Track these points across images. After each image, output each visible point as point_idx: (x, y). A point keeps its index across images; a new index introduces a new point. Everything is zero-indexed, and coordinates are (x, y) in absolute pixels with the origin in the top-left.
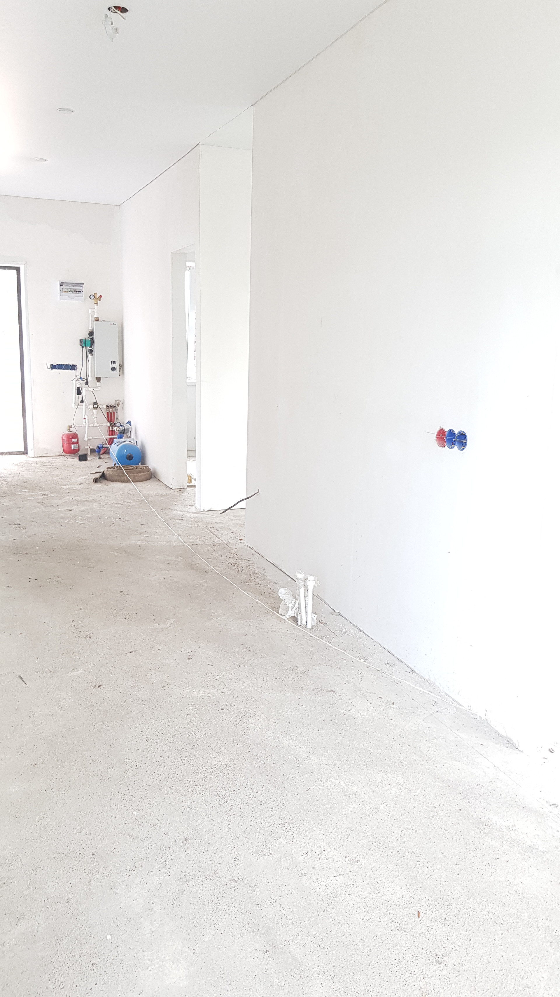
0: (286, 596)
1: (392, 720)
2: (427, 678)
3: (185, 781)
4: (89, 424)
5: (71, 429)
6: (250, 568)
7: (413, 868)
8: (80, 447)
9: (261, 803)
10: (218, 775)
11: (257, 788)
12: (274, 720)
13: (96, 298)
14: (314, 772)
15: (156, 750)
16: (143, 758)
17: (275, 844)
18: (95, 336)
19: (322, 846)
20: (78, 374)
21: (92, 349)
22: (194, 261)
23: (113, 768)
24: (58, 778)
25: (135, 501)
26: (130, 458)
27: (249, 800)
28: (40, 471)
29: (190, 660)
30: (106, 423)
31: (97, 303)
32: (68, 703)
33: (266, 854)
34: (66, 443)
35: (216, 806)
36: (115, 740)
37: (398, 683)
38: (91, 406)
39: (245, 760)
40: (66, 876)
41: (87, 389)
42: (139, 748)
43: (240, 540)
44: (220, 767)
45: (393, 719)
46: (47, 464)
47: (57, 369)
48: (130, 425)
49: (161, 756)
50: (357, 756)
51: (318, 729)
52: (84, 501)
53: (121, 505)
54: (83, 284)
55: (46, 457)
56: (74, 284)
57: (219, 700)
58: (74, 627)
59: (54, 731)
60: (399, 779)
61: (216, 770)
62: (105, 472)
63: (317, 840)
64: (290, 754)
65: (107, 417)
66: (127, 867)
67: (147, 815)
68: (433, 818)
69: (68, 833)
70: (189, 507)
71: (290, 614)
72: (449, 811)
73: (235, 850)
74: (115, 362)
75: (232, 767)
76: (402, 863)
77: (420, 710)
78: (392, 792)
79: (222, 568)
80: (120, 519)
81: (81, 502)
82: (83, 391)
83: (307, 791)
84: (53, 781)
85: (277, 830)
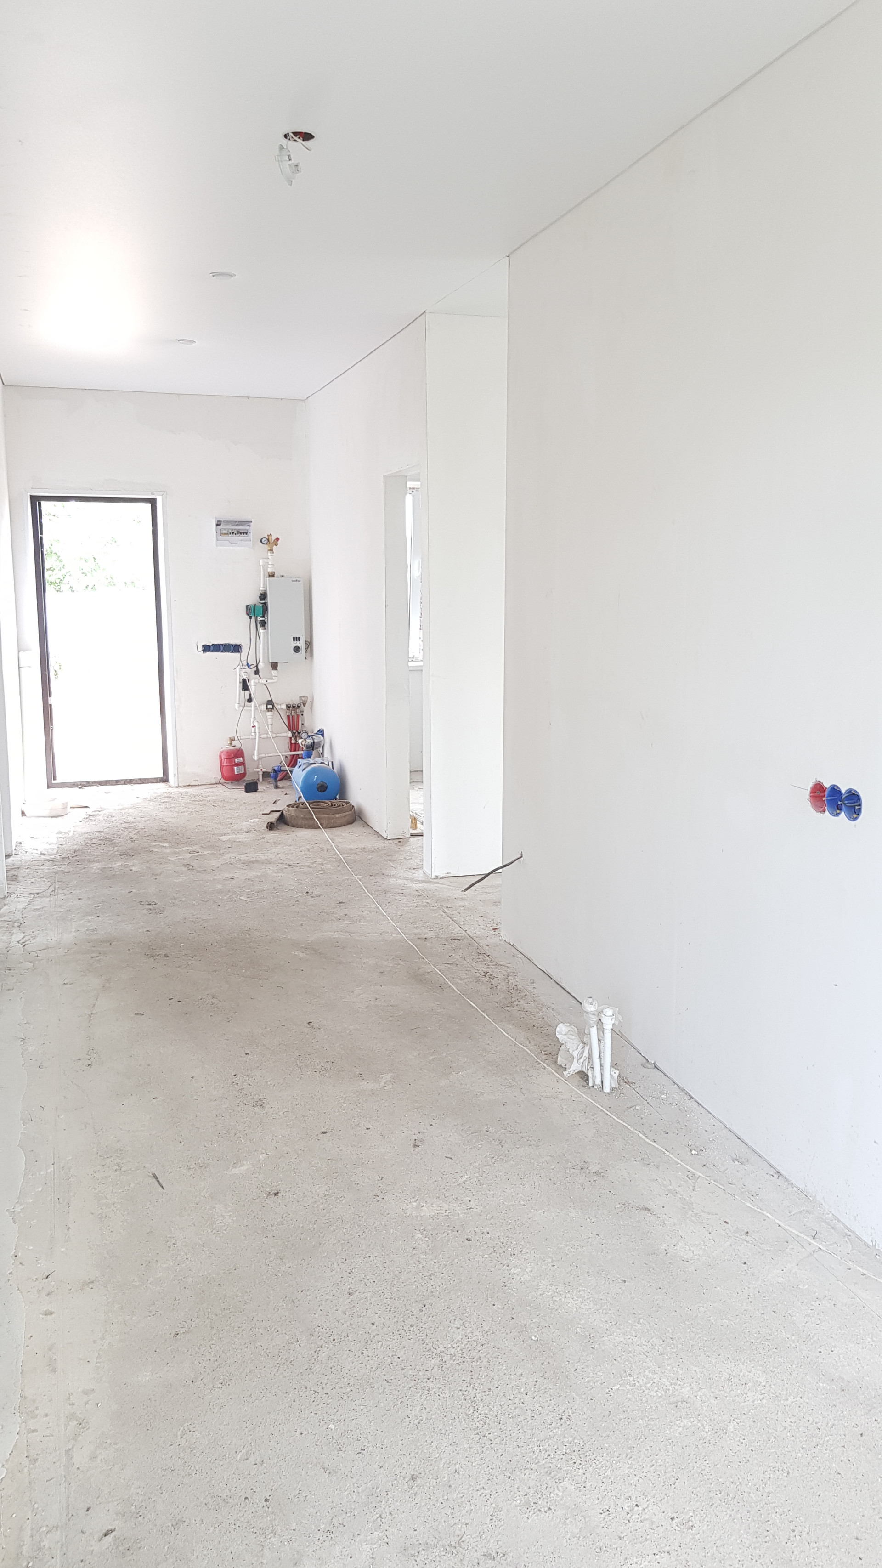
0: (568, 1038)
1: (745, 1263)
2: (802, 1187)
3: (411, 1369)
4: (260, 735)
5: (234, 743)
6: (511, 981)
7: (784, 1543)
8: (247, 770)
9: (533, 1415)
10: (464, 1360)
11: (527, 1386)
12: (553, 1261)
13: (270, 542)
14: (619, 1359)
15: (365, 1312)
16: (345, 1326)
17: (556, 1491)
18: (269, 601)
19: (633, 1498)
20: (244, 658)
21: (264, 620)
22: (418, 480)
23: (298, 1343)
24: (212, 1359)
25: (330, 861)
26: (322, 788)
27: (513, 1408)
28: (187, 811)
29: (417, 1149)
30: (286, 732)
31: (271, 550)
32: (227, 1224)
33: (542, 1510)
34: (225, 764)
35: (460, 1417)
36: (300, 1292)
37: (755, 1195)
38: (264, 707)
39: (507, 1334)
40: (225, 1538)
41: (257, 681)
42: (337, 1307)
43: (493, 929)
44: (467, 1346)
45: (747, 1263)
46: (198, 798)
47: (212, 651)
48: (323, 735)
49: (373, 1324)
50: (689, 1330)
51: (624, 1279)
52: (253, 862)
53: (309, 869)
54: (251, 522)
55: (196, 785)
56: (237, 523)
57: (463, 1223)
58: (236, 1086)
59: (206, 1273)
60: (758, 1376)
61: (461, 1352)
62: (284, 812)
63: (625, 1485)
64: (579, 1324)
65: (287, 725)
66: (320, 1526)
67: (351, 1431)
68: (816, 1450)
69: (227, 1459)
70: (413, 871)
71: (574, 1069)
72: (844, 1437)
73: (491, 1500)
74: (299, 638)
75: (485, 1346)
76: (766, 1533)
77: (791, 1247)
78: (747, 1399)
79: (466, 980)
80: (307, 892)
81: (249, 864)
82: (252, 685)
83: (607, 1393)
84: (204, 1364)
85: (559, 1466)
